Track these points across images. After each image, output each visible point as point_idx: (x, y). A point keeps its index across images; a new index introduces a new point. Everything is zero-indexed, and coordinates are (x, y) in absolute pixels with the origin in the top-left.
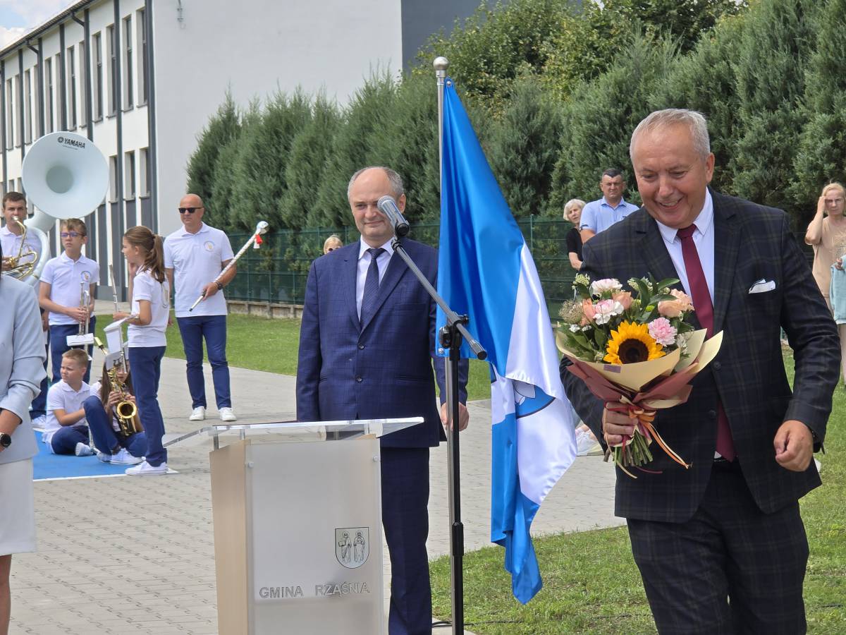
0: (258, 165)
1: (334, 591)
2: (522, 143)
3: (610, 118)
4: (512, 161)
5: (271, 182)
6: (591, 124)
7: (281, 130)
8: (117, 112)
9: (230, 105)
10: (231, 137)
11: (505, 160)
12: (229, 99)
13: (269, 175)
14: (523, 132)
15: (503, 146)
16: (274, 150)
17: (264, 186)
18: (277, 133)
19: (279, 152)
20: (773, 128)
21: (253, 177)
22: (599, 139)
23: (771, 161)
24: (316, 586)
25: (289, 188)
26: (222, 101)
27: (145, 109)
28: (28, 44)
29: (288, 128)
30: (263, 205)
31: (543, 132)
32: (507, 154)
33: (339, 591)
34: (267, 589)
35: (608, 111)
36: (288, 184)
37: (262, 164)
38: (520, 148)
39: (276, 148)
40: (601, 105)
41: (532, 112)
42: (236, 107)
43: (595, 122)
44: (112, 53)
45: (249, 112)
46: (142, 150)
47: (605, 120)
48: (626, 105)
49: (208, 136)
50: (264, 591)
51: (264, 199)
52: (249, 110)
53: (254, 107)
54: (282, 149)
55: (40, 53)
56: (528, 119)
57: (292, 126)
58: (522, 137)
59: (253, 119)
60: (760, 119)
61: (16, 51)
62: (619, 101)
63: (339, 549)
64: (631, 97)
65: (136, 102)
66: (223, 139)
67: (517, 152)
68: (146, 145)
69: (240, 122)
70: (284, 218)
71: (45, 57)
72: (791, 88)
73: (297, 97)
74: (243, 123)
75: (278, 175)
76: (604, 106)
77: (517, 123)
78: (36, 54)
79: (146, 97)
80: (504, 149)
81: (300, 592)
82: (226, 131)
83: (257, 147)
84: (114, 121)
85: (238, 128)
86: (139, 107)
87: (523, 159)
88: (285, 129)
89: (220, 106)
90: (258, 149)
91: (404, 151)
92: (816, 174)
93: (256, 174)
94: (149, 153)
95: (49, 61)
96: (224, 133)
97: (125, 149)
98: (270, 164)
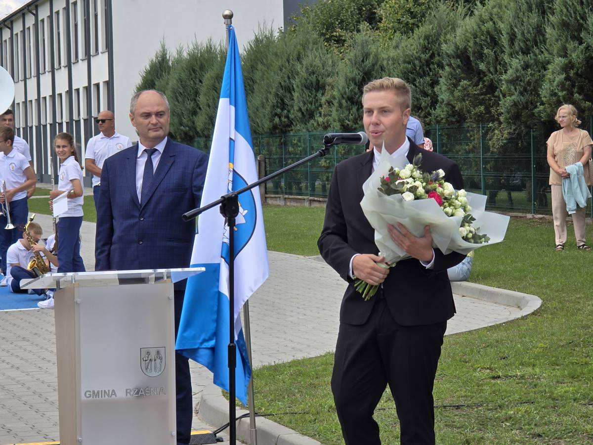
0: (181, 93)
1: (140, 393)
2: (359, 78)
3: (420, 61)
4: (351, 91)
5: (190, 105)
6: (406, 65)
7: (196, 68)
8: (88, 56)
9: (164, 52)
10: (164, 73)
11: (347, 89)
12: (163, 47)
13: (188, 99)
14: (359, 70)
15: (346, 80)
16: (192, 83)
17: (186, 108)
18: (194, 71)
19: (195, 84)
20: (526, 67)
21: (178, 101)
22: (412, 75)
23: (525, 90)
24: (127, 390)
25: (202, 108)
26: (158, 48)
27: (106, 54)
28: (28, 9)
29: (202, 67)
30: (185, 121)
31: (374, 71)
32: (348, 86)
33: (143, 393)
34: (90, 392)
35: (419, 57)
36: (201, 106)
37: (184, 92)
38: (357, 81)
39: (194, 81)
40: (415, 51)
41: (366, 56)
42: (168, 52)
43: (409, 63)
44: (85, 16)
45: (176, 56)
46: (104, 82)
47: (417, 62)
48: (431, 52)
49: (149, 73)
50: (88, 393)
51: (185, 117)
52: (176, 55)
53: (180, 53)
54: (197, 82)
55: (36, 16)
56: (363, 61)
57: (205, 66)
58: (359, 74)
59: (179, 61)
60: (517, 61)
61: (20, 14)
62: (427, 49)
63: (143, 363)
64: (434, 46)
65: (100, 50)
66: (159, 75)
67: (355, 84)
68: (107, 79)
69: (170, 63)
70: (198, 130)
71: (40, 19)
72: (540, 40)
73: (208, 46)
74: (172, 64)
75: (195, 100)
76: (417, 53)
77: (356, 64)
78: (34, 16)
79: (107, 47)
80: (347, 81)
81: (115, 394)
82: (161, 69)
83: (180, 80)
84: (86, 62)
85: (169, 67)
86: (102, 53)
87: (359, 89)
88: (200, 68)
89: (157, 52)
90: (181, 82)
91: (280, 84)
92: (555, 99)
93: (180, 99)
94: (110, 84)
95: (43, 21)
96: (160, 70)
97: (93, 82)
98: (189, 92)
